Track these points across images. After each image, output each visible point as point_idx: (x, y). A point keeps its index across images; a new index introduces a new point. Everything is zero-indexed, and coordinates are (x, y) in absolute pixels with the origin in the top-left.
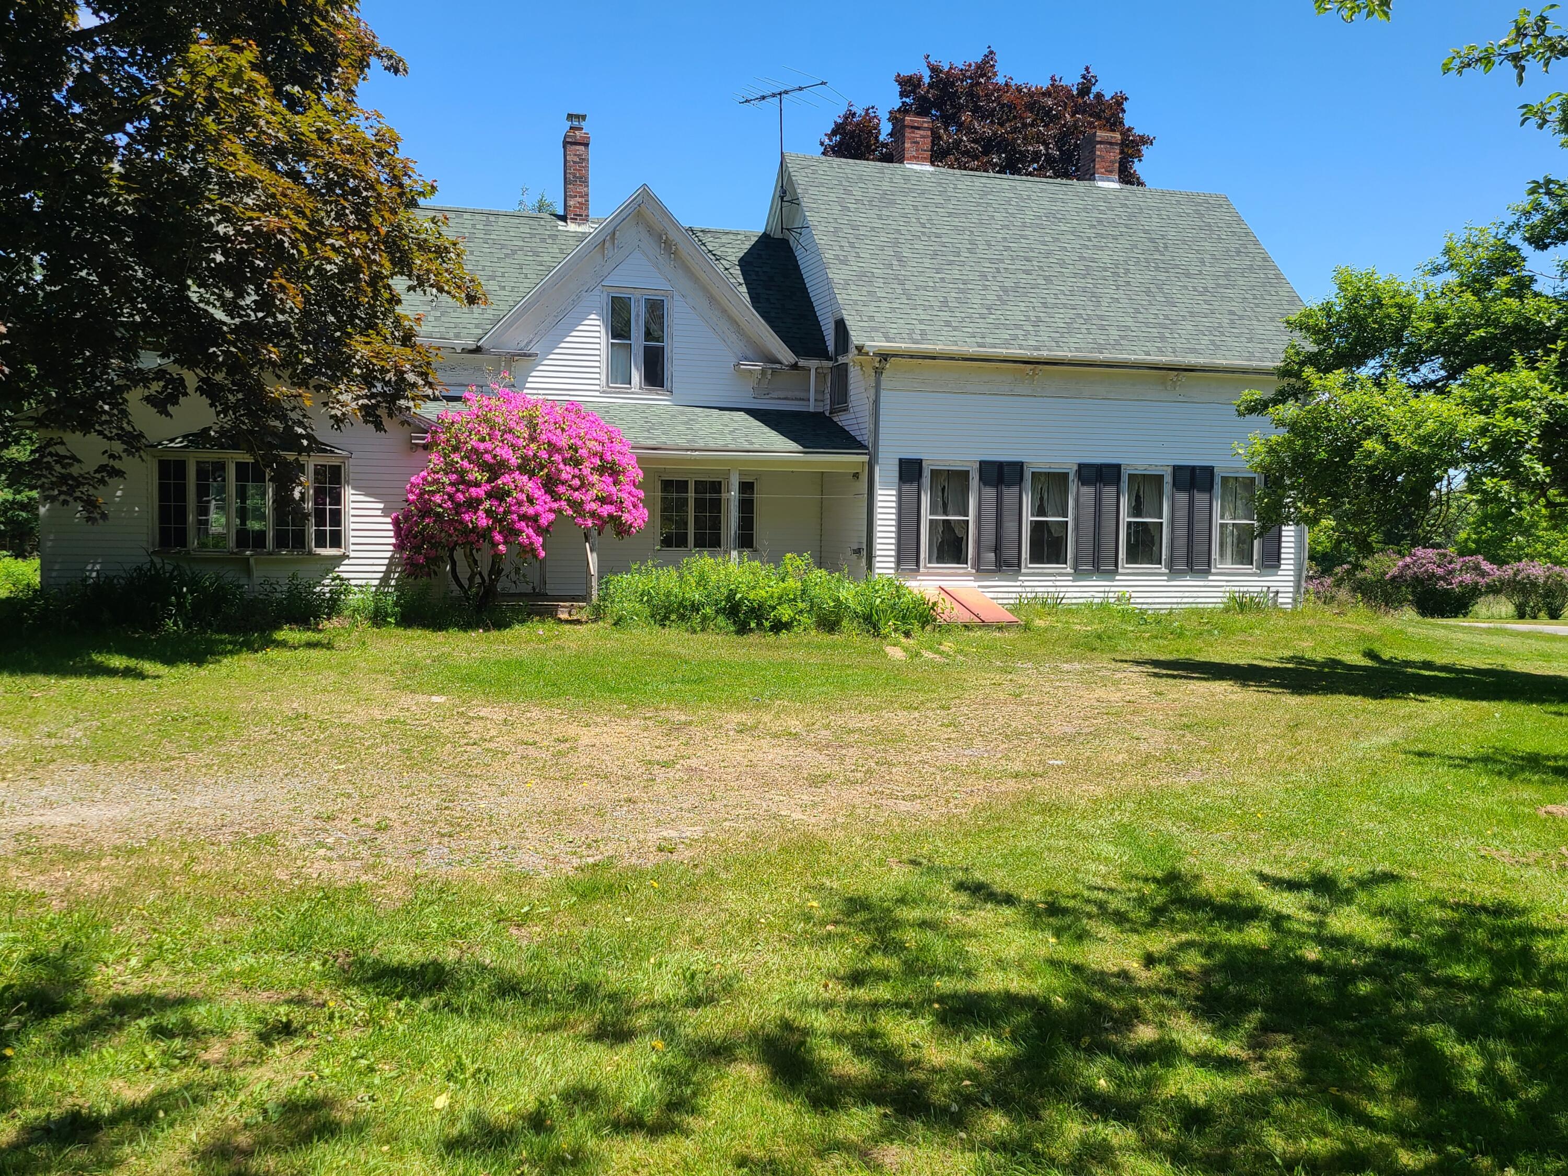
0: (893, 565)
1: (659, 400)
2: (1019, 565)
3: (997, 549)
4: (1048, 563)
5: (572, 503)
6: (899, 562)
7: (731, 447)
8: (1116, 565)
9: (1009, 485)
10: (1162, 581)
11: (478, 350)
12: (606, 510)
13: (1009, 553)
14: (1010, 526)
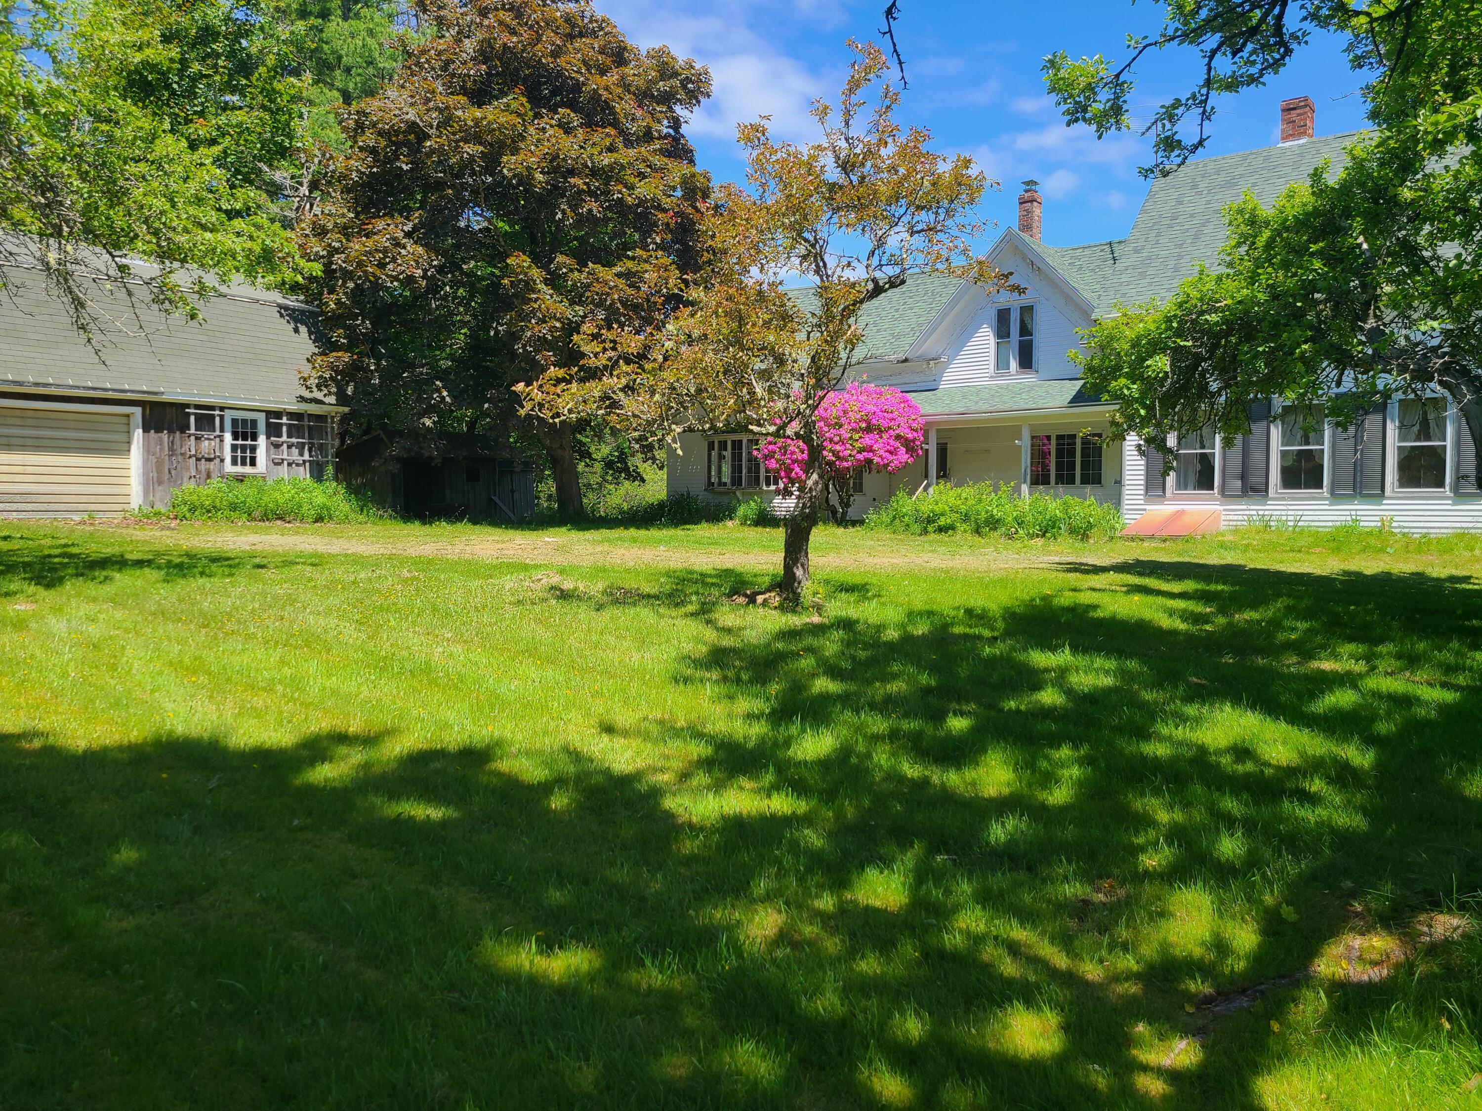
0: (1142, 492)
1: (1029, 378)
2: (1267, 490)
3: (1243, 477)
4: (1306, 488)
5: (835, 453)
6: (1147, 489)
7: (1015, 408)
8: (1383, 489)
9: (1255, 421)
10: (1447, 505)
11: (906, 360)
12: (860, 457)
13: (1255, 479)
14: (1257, 456)
